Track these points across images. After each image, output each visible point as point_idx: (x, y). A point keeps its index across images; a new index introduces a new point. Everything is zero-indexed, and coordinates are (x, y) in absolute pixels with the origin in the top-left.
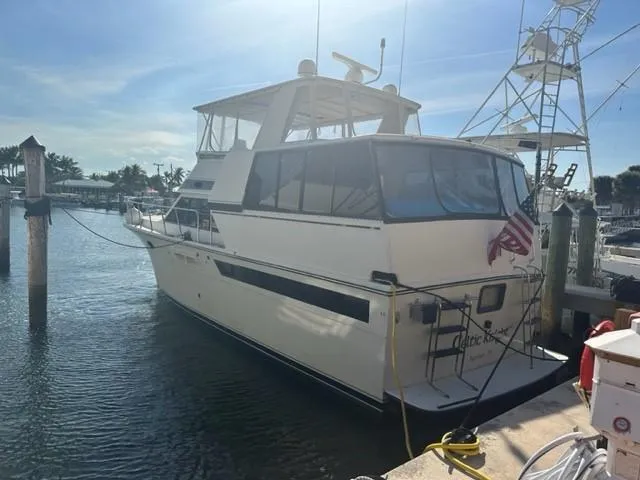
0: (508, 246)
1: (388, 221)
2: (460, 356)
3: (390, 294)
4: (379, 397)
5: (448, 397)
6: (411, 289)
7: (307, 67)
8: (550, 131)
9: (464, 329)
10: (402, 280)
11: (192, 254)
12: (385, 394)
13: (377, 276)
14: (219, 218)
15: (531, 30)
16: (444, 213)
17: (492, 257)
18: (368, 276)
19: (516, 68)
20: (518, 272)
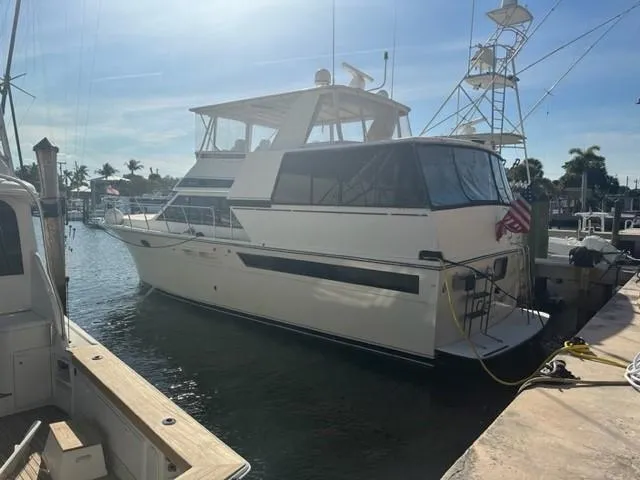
0: (511, 228)
1: (434, 208)
2: (485, 317)
3: (440, 269)
4: (431, 354)
5: (501, 341)
6: (453, 263)
7: (323, 76)
8: (499, 131)
9: (487, 294)
10: (446, 257)
11: (208, 249)
12: (436, 351)
13: (424, 255)
14: (239, 213)
15: (480, 46)
16: (467, 201)
17: (499, 236)
18: (417, 256)
19: (468, 77)
20: (515, 247)
